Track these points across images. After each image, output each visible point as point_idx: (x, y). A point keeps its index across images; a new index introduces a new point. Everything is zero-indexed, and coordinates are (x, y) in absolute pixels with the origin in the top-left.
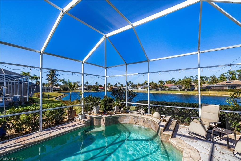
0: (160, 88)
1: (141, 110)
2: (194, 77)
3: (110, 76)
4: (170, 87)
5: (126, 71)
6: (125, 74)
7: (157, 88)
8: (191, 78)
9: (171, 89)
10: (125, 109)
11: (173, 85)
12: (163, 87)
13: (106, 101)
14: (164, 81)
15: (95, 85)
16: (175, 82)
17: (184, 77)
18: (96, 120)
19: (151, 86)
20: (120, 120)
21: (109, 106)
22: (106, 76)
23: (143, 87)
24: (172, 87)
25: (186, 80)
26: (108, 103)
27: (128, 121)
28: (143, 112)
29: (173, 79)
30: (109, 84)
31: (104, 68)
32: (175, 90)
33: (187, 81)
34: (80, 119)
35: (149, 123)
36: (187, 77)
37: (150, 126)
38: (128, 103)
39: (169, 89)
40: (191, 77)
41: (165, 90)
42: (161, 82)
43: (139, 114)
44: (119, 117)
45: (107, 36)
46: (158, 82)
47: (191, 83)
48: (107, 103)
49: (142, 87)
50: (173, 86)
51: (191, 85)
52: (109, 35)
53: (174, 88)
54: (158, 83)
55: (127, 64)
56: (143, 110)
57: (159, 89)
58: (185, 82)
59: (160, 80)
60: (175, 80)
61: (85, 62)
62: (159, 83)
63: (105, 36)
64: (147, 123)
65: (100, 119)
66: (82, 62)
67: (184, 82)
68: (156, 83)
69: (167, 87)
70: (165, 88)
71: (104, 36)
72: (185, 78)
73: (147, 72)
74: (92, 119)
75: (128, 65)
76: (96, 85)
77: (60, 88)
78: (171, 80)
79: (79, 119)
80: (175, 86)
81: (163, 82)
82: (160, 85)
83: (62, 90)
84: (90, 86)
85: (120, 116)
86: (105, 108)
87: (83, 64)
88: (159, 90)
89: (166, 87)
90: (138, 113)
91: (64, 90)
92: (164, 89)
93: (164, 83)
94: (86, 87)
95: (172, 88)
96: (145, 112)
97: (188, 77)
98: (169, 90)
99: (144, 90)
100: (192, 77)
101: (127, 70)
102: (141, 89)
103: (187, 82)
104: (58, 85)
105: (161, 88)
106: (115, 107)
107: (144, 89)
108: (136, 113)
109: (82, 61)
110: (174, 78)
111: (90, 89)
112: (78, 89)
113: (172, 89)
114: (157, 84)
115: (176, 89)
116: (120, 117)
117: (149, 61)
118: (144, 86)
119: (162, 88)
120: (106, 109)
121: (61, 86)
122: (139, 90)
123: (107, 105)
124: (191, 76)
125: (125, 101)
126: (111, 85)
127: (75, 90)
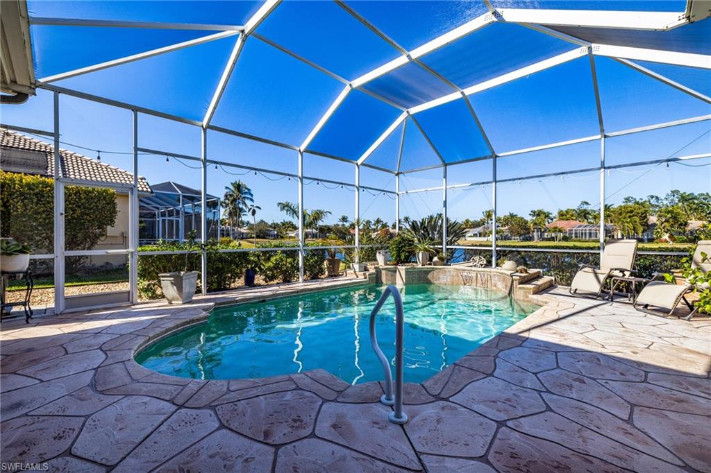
0: (535, 234)
1: (477, 258)
2: (663, 198)
3: (407, 192)
4: (572, 230)
5: (444, 180)
6: (442, 185)
7: (525, 234)
8: (653, 201)
9: (573, 235)
10: (441, 259)
11: (581, 224)
12: (545, 231)
13: (400, 243)
14: (550, 212)
15: (338, 225)
16: (588, 213)
17: (626, 199)
18: (387, 275)
19: (507, 228)
20: (433, 278)
21: (407, 254)
22: (397, 192)
23: (482, 231)
24: (575, 230)
25: (629, 209)
26: (405, 246)
27: (449, 280)
28: (480, 263)
29: (585, 207)
30: (378, 221)
31: (394, 173)
32: (587, 238)
33: (631, 212)
34: (357, 270)
35: (493, 281)
36: (635, 199)
37: (495, 286)
38: (448, 247)
39: (568, 235)
40: (652, 197)
41: (552, 239)
42: (539, 215)
43: (471, 266)
44: (430, 271)
45: (411, 113)
46: (530, 215)
47: (645, 217)
48: (402, 246)
49: (476, 230)
50: (580, 226)
51: (646, 222)
52: (414, 110)
53: (585, 233)
54: (529, 218)
55: (446, 165)
56: (480, 258)
57: (533, 236)
58: (623, 215)
59: (536, 209)
60: (589, 208)
61: (363, 164)
62: (534, 218)
63: (408, 112)
64: (489, 281)
65: (393, 274)
66: (357, 164)
67: (621, 214)
68: (522, 218)
69: (560, 231)
70: (553, 235)
71: (405, 112)
72: (630, 201)
73: (492, 180)
74: (378, 271)
75: (448, 167)
76: (341, 223)
77: (248, 231)
78: (576, 208)
79: (355, 272)
80: (587, 228)
81: (547, 216)
82: (535, 224)
83: (253, 238)
84: (326, 226)
85: (433, 270)
86: (399, 256)
87: (359, 168)
88: (533, 240)
89: (556, 230)
90: (471, 264)
91: (258, 237)
92: (549, 237)
93: (552, 219)
94: (314, 231)
95: (576, 233)
96: (485, 262)
97: (641, 199)
98: (565, 239)
99: (485, 239)
100: (657, 198)
101: (445, 177)
102: (475, 235)
103: (631, 214)
104: (243, 224)
105: (541, 235)
106: (420, 254)
107: (485, 236)
108: (467, 264)
109: (356, 162)
110: (587, 203)
111: (326, 236)
112: (293, 235)
113: (577, 237)
114: (526, 222)
115: (590, 236)
116: (432, 272)
117: (496, 156)
118: (484, 228)
119: (542, 233)
120: (400, 260)
121: (251, 227)
122: (469, 239)
123: (403, 251)
124: (654, 195)
125: (441, 244)
126: (385, 226)
127: (286, 237)
